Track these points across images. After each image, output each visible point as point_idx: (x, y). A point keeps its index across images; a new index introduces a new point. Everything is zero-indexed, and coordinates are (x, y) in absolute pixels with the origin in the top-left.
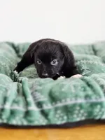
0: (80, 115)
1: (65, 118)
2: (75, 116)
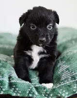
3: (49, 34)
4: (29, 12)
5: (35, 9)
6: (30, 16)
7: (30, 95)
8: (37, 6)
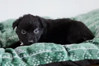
0: (48, 60)
1: (39, 62)
2: (45, 60)
3: (35, 37)
7: (86, 58)
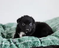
4: (22, 18)
5: (25, 16)
6: (22, 19)
8: (26, 15)
